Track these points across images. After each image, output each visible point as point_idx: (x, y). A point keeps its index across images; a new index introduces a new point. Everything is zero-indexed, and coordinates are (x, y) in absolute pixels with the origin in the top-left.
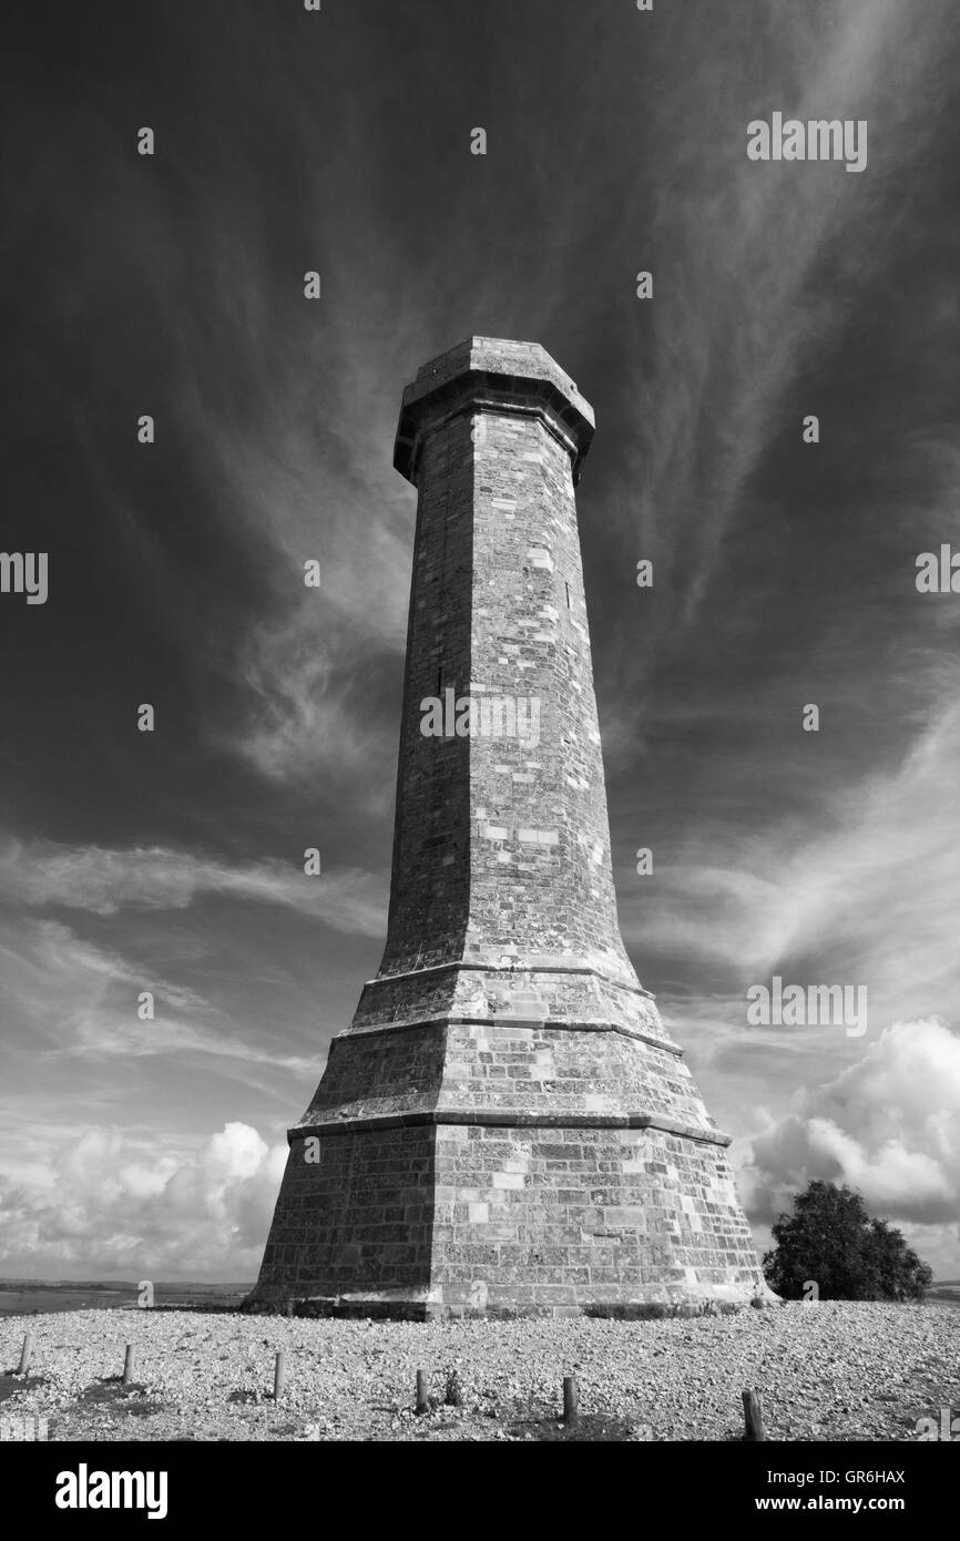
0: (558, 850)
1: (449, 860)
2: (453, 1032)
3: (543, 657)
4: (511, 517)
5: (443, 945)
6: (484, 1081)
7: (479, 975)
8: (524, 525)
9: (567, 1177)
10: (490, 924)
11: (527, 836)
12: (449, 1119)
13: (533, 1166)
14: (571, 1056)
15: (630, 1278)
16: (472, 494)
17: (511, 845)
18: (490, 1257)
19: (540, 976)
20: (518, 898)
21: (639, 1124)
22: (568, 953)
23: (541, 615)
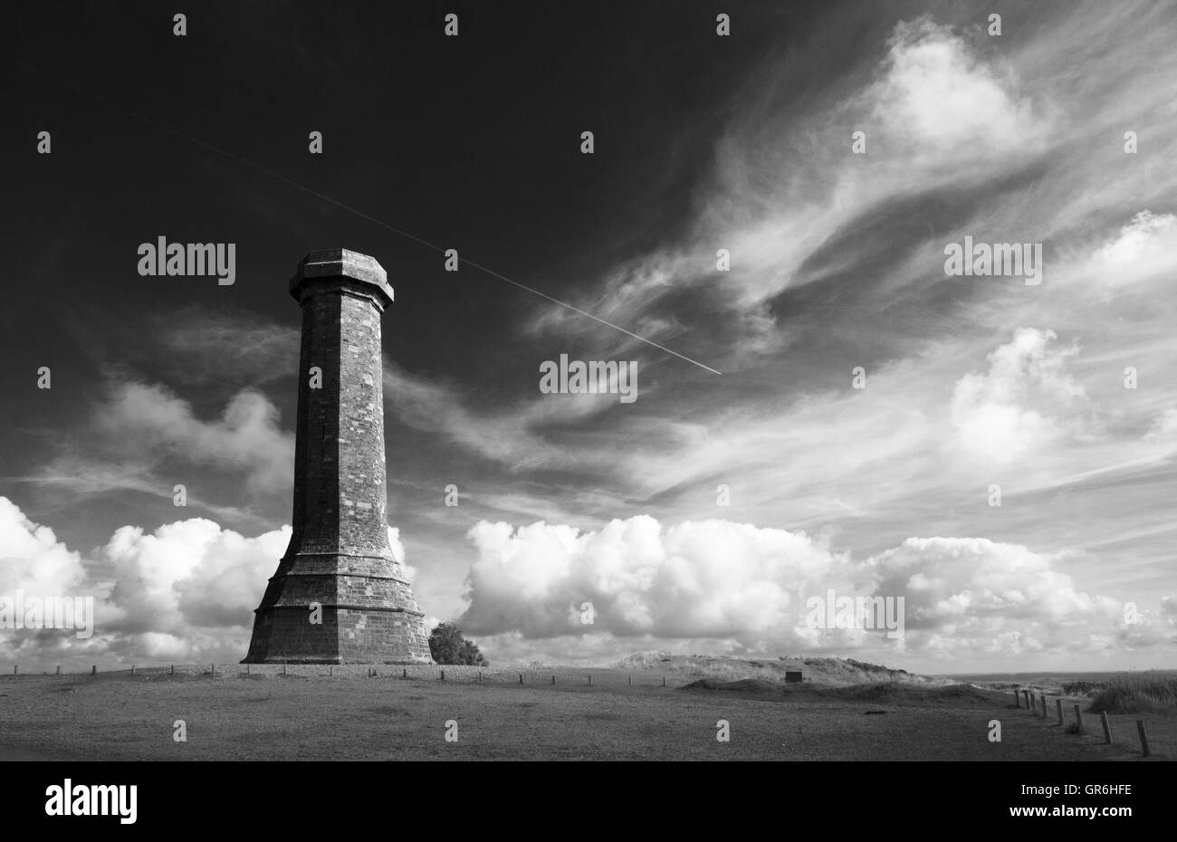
0: (371, 511)
1: (330, 511)
2: (339, 579)
3: (367, 427)
4: (356, 356)
5: (328, 544)
6: (351, 595)
7: (345, 558)
8: (361, 361)
9: (379, 626)
10: (347, 539)
11: (360, 505)
12: (342, 607)
13: (368, 622)
14: (378, 588)
15: (397, 654)
16: (339, 343)
17: (354, 508)
18: (356, 648)
19: (366, 559)
20: (357, 529)
21: (400, 610)
22: (375, 550)
23: (368, 408)
